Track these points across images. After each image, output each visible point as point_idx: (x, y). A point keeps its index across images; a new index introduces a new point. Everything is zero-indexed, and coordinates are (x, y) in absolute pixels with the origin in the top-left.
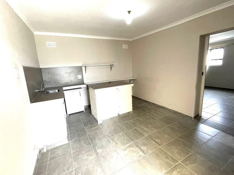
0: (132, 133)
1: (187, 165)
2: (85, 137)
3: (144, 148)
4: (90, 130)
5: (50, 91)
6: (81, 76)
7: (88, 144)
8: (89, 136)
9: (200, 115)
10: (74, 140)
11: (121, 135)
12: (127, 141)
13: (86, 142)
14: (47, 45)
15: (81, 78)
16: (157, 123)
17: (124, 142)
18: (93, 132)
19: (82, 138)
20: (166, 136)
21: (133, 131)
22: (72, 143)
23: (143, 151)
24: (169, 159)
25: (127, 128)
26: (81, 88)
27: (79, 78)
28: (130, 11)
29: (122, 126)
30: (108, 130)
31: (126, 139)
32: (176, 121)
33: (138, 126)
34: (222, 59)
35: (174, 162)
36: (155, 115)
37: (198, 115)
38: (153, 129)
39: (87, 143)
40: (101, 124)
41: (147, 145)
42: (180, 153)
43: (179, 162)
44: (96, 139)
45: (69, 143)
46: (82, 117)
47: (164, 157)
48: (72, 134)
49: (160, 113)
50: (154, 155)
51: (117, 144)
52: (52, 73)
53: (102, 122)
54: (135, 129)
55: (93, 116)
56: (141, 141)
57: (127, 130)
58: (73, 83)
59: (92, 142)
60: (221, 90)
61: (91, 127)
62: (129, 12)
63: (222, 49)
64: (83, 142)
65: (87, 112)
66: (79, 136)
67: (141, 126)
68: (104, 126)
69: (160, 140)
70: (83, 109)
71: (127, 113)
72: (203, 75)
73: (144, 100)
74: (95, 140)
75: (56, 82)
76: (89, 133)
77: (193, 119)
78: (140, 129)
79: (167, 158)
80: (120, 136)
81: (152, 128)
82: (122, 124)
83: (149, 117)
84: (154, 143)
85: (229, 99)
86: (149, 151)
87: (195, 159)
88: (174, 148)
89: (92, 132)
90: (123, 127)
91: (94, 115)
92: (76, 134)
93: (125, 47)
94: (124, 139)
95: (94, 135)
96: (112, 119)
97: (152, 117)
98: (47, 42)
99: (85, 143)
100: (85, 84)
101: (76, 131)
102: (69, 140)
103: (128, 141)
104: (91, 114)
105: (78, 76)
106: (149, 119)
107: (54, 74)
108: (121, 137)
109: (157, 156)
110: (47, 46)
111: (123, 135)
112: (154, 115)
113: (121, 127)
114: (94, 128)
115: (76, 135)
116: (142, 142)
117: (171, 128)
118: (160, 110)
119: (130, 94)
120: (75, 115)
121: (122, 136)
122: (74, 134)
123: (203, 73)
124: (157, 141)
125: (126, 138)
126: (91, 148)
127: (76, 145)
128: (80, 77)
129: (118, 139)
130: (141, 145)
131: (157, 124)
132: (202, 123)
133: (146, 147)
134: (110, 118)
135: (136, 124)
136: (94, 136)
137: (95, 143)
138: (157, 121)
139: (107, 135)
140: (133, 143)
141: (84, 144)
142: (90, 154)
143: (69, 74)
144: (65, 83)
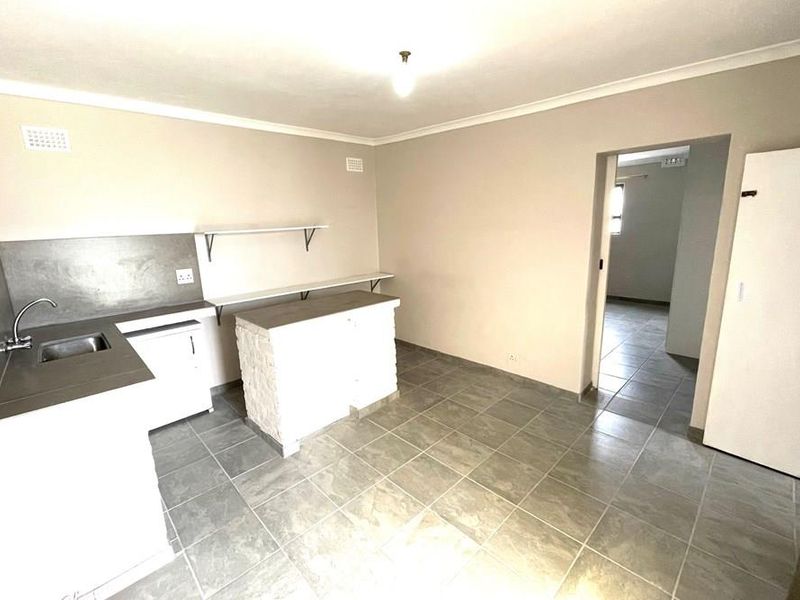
0: (418, 473)
1: (605, 551)
2: (243, 519)
3: (470, 520)
4: (257, 488)
5: (56, 347)
6: (190, 271)
7: (265, 544)
8: (261, 510)
9: (595, 385)
10: (197, 541)
11: (382, 488)
12: (408, 507)
13: (254, 540)
14: (27, 139)
15: (192, 281)
16: (486, 425)
17: (398, 512)
18: (271, 496)
19: (234, 525)
20: (525, 466)
21: (417, 464)
22: (193, 558)
23: (471, 534)
24: (553, 543)
25: (395, 456)
26: (193, 322)
27: (179, 283)
28: (409, 54)
29: (375, 451)
30: (332, 476)
31: (403, 501)
32: (538, 412)
33: (428, 445)
34: (619, 217)
35: (570, 551)
36: (474, 397)
37: (591, 385)
38: (481, 449)
39: (260, 542)
40: (295, 456)
41: (478, 509)
42: (576, 514)
43: (584, 545)
44: (294, 518)
45: (180, 561)
46: (208, 436)
47: (537, 538)
48: (185, 516)
49: (482, 388)
50: (510, 541)
51: (377, 523)
52: (56, 263)
53: (298, 449)
54: (421, 457)
55: (256, 428)
56: (454, 499)
57: (398, 463)
58: (156, 303)
59: (279, 535)
60: (622, 304)
61: (260, 474)
62: (405, 55)
63: (620, 188)
64: (243, 541)
65: (225, 411)
66: (216, 518)
67: (439, 443)
68: (309, 463)
69: (510, 484)
70: (206, 404)
71: (382, 400)
72: (601, 268)
73: (423, 349)
74: (289, 524)
75: (76, 299)
76: (257, 499)
77: (580, 397)
78: (438, 453)
79: (547, 540)
80: (380, 493)
81: (474, 446)
82: (373, 446)
83: (455, 408)
84: (496, 496)
85: (647, 331)
86: (490, 530)
87: (619, 526)
88: (557, 503)
89: (270, 493)
90: (379, 455)
91: (260, 423)
92: (203, 512)
93: (353, 165)
94: (396, 499)
95: (280, 506)
96: (329, 429)
97: (464, 407)
98: (25, 128)
99: (251, 544)
100: (212, 305)
101: (201, 502)
102: (176, 548)
103: (411, 505)
104: (244, 421)
105: (179, 272)
106: (456, 414)
107: (66, 270)
108: (384, 494)
109: (519, 539)
110: (28, 143)
111: (389, 485)
112: (469, 399)
113: (374, 456)
114: (269, 477)
115: (204, 521)
116: (459, 501)
117: (529, 435)
118: (482, 377)
119: (390, 335)
120: (175, 430)
121: (387, 490)
122: (192, 514)
123: (601, 261)
124: (502, 488)
125: (401, 497)
126: (284, 559)
127: (214, 560)
128: (185, 276)
129: (374, 504)
130: (457, 511)
131: (485, 428)
132: (604, 409)
133: (476, 517)
134: (325, 428)
135: (420, 437)
136: (282, 510)
137: (293, 535)
138: (483, 418)
139: (333, 498)
140: (432, 508)
141: (249, 549)
142: (286, 585)
143: (139, 267)
144: (119, 302)
